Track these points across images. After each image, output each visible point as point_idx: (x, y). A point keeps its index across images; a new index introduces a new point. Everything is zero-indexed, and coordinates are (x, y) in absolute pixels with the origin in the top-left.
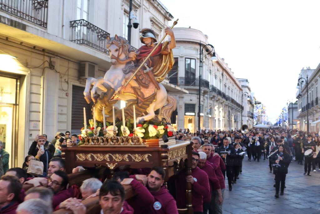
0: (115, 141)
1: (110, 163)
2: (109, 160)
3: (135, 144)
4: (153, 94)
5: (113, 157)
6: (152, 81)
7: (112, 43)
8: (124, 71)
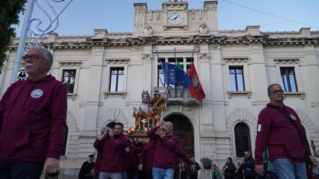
6: (158, 113)
7: (145, 94)
8: (148, 106)
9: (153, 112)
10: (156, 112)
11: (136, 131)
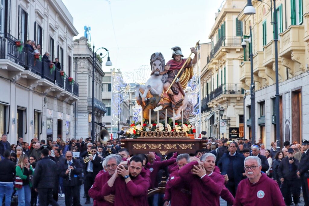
0: (166, 135)
1: (162, 150)
2: (161, 149)
3: (182, 137)
4: (181, 100)
5: (165, 146)
6: (180, 89)
7: (157, 59)
8: (162, 81)
9: (171, 92)
10: (175, 89)
11: (145, 132)
